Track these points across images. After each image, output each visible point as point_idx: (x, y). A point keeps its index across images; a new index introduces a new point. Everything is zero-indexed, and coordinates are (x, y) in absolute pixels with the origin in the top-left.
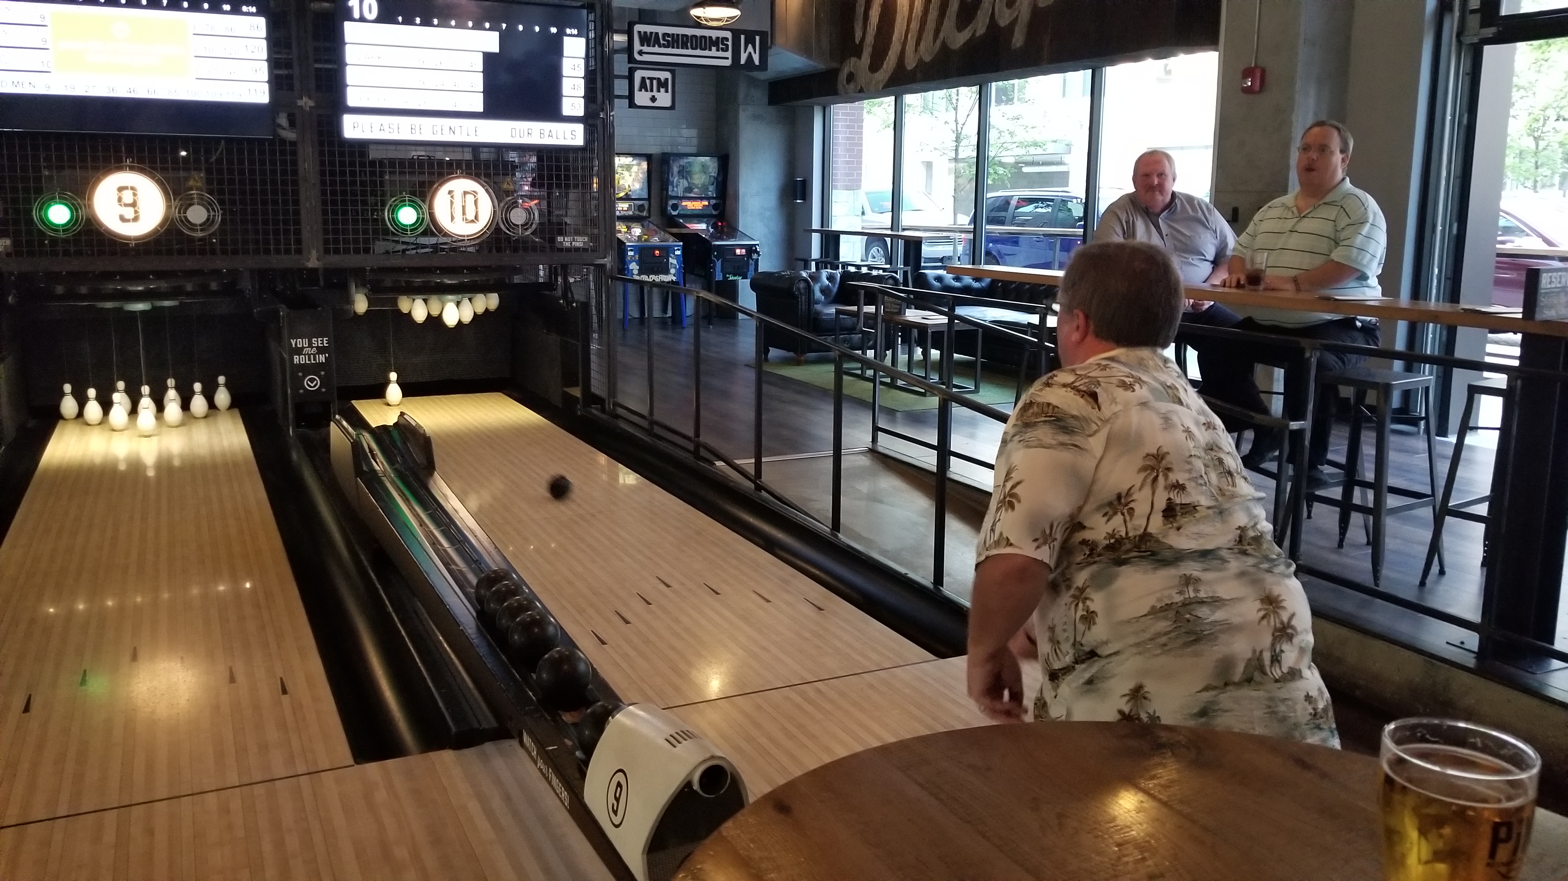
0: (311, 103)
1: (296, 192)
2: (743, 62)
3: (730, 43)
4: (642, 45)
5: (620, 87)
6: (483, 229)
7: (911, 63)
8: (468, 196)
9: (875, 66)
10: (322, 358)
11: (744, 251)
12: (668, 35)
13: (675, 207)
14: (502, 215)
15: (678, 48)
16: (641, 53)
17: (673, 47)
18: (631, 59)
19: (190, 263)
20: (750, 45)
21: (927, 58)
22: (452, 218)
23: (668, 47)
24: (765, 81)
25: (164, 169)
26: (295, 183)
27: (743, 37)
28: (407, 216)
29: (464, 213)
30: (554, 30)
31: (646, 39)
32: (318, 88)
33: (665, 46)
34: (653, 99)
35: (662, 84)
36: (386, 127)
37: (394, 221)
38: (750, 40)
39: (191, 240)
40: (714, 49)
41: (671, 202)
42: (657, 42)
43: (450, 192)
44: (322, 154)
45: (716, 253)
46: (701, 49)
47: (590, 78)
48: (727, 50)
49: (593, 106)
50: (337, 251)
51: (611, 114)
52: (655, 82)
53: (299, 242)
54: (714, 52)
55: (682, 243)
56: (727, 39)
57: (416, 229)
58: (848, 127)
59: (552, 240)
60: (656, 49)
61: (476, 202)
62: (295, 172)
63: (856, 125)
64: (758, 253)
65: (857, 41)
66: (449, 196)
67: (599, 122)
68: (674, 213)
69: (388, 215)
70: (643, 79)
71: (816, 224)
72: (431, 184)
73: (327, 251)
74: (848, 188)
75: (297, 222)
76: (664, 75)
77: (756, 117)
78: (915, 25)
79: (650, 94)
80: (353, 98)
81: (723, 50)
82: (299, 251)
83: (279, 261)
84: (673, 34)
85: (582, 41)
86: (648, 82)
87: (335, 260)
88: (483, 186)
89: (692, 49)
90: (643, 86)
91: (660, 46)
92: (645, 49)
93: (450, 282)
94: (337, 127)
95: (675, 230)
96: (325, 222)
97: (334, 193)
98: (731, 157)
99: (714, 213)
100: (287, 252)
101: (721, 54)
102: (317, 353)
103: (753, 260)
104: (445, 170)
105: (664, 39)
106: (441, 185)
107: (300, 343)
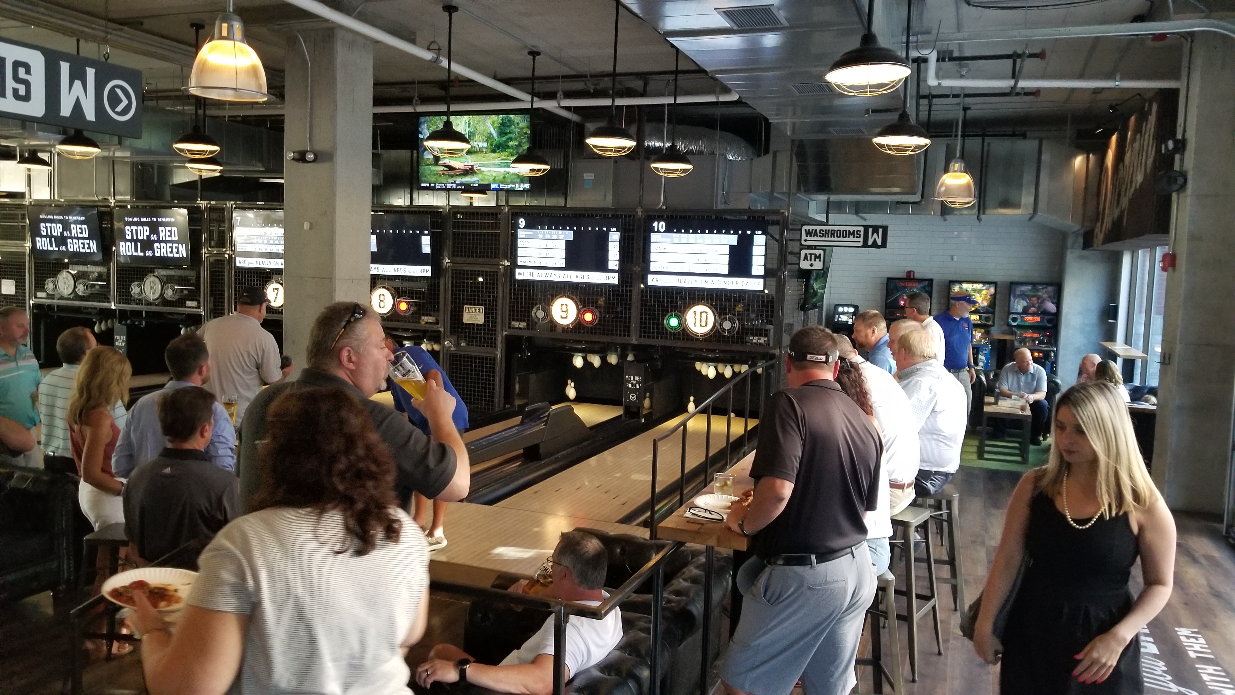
0: (639, 269)
2: (870, 243)
3: (862, 234)
4: (807, 236)
5: (793, 259)
6: (709, 331)
8: (703, 314)
10: (638, 386)
12: (823, 230)
13: (1015, 320)
14: (719, 324)
15: (828, 237)
16: (805, 240)
17: (825, 237)
18: (800, 244)
22: (695, 324)
23: (822, 237)
26: (630, 305)
27: (871, 230)
28: (674, 322)
29: (701, 322)
30: (749, 232)
31: (809, 233)
32: (643, 262)
33: (820, 236)
34: (812, 265)
35: (817, 257)
37: (667, 324)
38: (875, 231)
39: (586, 328)
40: (851, 237)
41: (1011, 316)
42: (816, 234)
46: (843, 237)
48: (860, 237)
49: (771, 270)
50: (645, 337)
52: (813, 256)
53: (629, 331)
54: (851, 238)
56: (860, 231)
57: (679, 328)
60: (815, 238)
61: (706, 316)
62: (630, 300)
66: (694, 313)
68: (1013, 324)
69: (667, 321)
70: (806, 255)
72: (687, 307)
73: (641, 336)
75: (629, 322)
76: (818, 252)
79: (810, 263)
80: (652, 267)
81: (857, 237)
82: (629, 336)
83: (620, 340)
84: (826, 230)
85: (766, 237)
86: (809, 256)
87: (645, 341)
89: (837, 237)
90: (806, 258)
91: (817, 237)
92: (809, 238)
94: (646, 280)
96: (641, 323)
97: (646, 310)
99: (1048, 325)
100: (625, 335)
101: (856, 239)
102: (636, 384)
104: (693, 301)
105: (819, 233)
106: (690, 308)
107: (629, 378)
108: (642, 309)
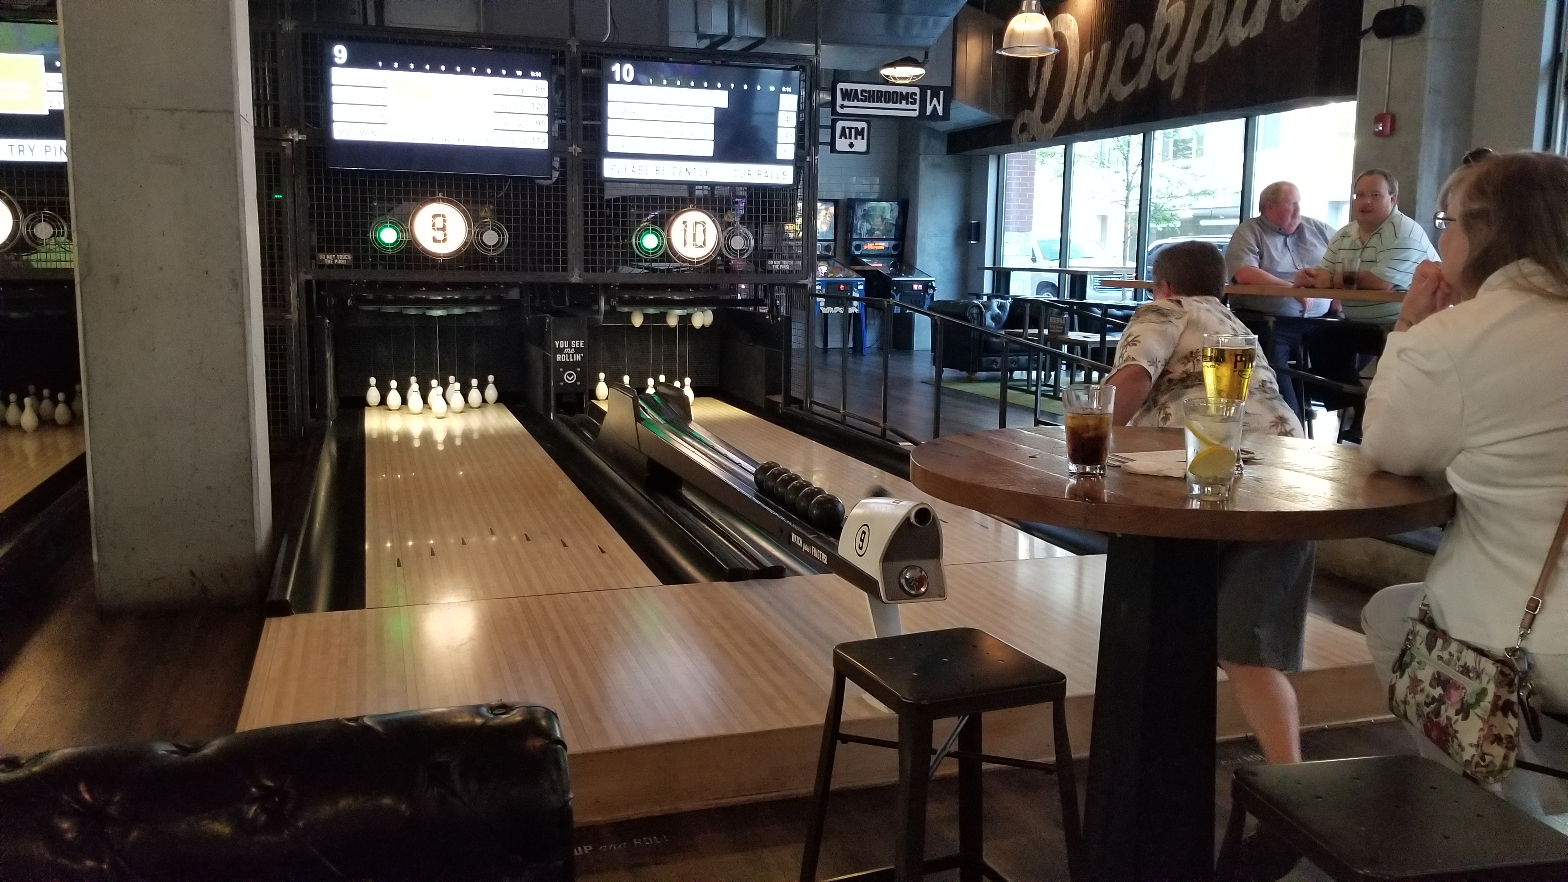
0: (579, 150)
1: (565, 222)
2: (928, 113)
3: (918, 97)
4: (844, 100)
5: (824, 136)
6: (709, 253)
7: (1079, 114)
8: (698, 225)
9: (1047, 117)
10: (578, 357)
11: (921, 286)
12: (865, 91)
13: (858, 247)
14: (725, 241)
15: (873, 102)
16: (842, 106)
17: (869, 102)
18: (834, 112)
19: (483, 277)
20: (935, 99)
21: (1094, 110)
22: (685, 244)
23: (865, 101)
24: (944, 132)
25: (466, 203)
26: (564, 214)
27: (929, 92)
28: (650, 241)
29: (694, 240)
30: (773, 89)
31: (846, 95)
32: (585, 138)
33: (862, 101)
34: (851, 145)
35: (859, 133)
36: (636, 169)
37: (640, 246)
38: (935, 95)
39: (484, 258)
40: (904, 102)
41: (854, 243)
42: (856, 97)
43: (684, 222)
44: (586, 191)
45: (895, 288)
46: (893, 103)
47: (800, 128)
48: (915, 103)
49: (802, 151)
50: (594, 270)
51: (816, 158)
52: (853, 131)
53: (565, 262)
54: (904, 105)
55: (864, 279)
56: (915, 94)
57: (656, 252)
58: (1021, 174)
59: (764, 264)
60: (855, 103)
61: (704, 230)
62: (564, 206)
63: (1029, 173)
64: (934, 288)
65: (1031, 95)
66: (684, 225)
67: (806, 165)
68: (857, 253)
69: (635, 240)
70: (844, 128)
71: (988, 263)
72: (669, 216)
73: (586, 270)
74: (1019, 230)
75: (565, 246)
76: (861, 125)
77: (935, 166)
78: (1083, 80)
79: (848, 141)
80: (612, 145)
81: (912, 103)
82: (565, 270)
83: (549, 277)
84: (870, 91)
85: (795, 97)
86: (847, 131)
87: (591, 277)
88: (710, 218)
89: (886, 102)
90: (843, 134)
91: (858, 101)
92: (846, 103)
93: (678, 299)
94: (597, 168)
95: (858, 268)
96: (586, 246)
97: (593, 222)
98: (911, 202)
99: (894, 253)
100: (556, 269)
101: (910, 106)
102: (574, 353)
103: (929, 294)
104: (681, 205)
105: (862, 95)
106: (677, 217)
107: (563, 344)
108: (586, 223)
